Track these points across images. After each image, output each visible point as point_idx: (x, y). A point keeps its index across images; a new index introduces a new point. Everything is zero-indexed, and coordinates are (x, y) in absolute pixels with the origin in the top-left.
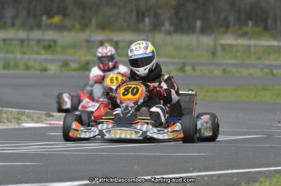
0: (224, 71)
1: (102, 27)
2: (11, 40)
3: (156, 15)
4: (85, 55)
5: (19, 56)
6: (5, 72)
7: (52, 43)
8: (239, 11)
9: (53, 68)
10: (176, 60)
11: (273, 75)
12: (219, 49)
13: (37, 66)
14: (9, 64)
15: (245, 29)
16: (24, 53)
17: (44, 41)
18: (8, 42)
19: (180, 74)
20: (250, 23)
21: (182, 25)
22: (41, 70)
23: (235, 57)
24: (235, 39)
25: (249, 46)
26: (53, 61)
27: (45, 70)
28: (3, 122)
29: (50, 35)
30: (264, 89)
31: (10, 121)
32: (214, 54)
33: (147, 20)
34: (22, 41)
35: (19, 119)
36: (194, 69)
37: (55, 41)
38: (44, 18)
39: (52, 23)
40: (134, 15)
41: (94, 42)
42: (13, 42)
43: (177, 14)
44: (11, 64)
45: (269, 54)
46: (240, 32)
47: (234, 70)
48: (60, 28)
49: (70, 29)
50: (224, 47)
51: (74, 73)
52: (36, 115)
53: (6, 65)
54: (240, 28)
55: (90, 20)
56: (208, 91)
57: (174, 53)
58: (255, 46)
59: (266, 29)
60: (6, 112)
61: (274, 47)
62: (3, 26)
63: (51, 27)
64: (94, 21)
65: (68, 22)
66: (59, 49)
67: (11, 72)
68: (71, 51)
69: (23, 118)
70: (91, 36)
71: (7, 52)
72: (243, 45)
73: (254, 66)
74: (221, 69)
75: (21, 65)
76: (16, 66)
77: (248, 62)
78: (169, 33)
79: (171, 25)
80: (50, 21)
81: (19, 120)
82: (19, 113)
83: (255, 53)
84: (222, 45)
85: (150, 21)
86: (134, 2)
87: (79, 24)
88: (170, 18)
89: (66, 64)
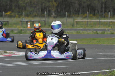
0: (77, 32)
1: (27, 16)
3: (49, 11)
4: (20, 27)
8: (83, 7)
11: (97, 33)
12: (75, 23)
15: (85, 15)
17: (4, 21)
20: (88, 12)
23: (82, 27)
24: (82, 20)
25: (88, 22)
29: (6, 19)
30: (94, 39)
32: (73, 26)
33: (45, 12)
36: (65, 32)
37: (8, 22)
38: (4, 12)
39: (7, 14)
40: (40, 10)
41: (24, 21)
45: (96, 25)
46: (84, 16)
47: (81, 32)
48: (10, 16)
49: (14, 17)
51: (15, 34)
52: (0, 52)
55: (23, 13)
58: (90, 22)
59: (94, 15)
61: (98, 22)
63: (6, 16)
65: (13, 14)
66: (10, 25)
68: (15, 26)
70: (22, 20)
72: (85, 22)
73: (89, 30)
74: (76, 31)
77: (87, 28)
78: (55, 17)
79: (55, 14)
80: (6, 14)
83: (90, 25)
84: (76, 22)
85: (46, 13)
86: (40, 5)
87: (18, 14)
88: (55, 11)
89: (12, 31)
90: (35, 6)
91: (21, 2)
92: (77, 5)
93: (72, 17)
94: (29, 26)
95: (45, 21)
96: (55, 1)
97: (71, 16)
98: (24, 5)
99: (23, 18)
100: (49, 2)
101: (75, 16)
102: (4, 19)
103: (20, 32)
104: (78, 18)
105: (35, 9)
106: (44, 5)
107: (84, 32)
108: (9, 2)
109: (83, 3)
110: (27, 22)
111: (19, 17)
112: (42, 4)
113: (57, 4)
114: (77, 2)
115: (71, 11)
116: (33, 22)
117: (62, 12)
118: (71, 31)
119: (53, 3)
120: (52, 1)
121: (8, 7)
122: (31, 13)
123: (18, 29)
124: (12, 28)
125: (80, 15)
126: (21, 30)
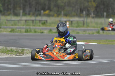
1: (66, 15)
2: (28, 20)
3: (88, 10)
5: (31, 27)
6: (26, 33)
9: (46, 32)
10: (96, 29)
13: (39, 31)
14: (27, 30)
16: (34, 26)
17: (42, 21)
18: (27, 21)
19: (98, 34)
21: (98, 14)
26: (46, 29)
27: (42, 33)
28: (25, 54)
29: (44, 18)
31: (28, 54)
33: (84, 12)
34: (33, 21)
36: (103, 33)
37: (47, 21)
38: (42, 11)
40: (79, 10)
41: (63, 21)
42: (29, 21)
43: (96, 10)
48: (48, 15)
49: (53, 16)
51: (54, 34)
53: (27, 31)
55: (61, 12)
56: (109, 41)
57: (95, 26)
60: (26, 50)
62: (25, 14)
63: (45, 15)
65: (52, 13)
66: (48, 24)
67: (28, 33)
68: (53, 25)
71: (27, 25)
75: (33, 31)
76: (30, 31)
78: (93, 18)
79: (94, 14)
86: (79, 5)
87: (56, 14)
88: (94, 12)
89: (51, 30)
90: (74, 5)
95: (83, 21)
96: (94, 1)
98: (63, 4)
99: (61, 17)
100: (88, 2)
105: (74, 8)
113: (95, 4)
115: (109, 12)
116: (72, 21)
120: (91, 1)
124: (50, 27)
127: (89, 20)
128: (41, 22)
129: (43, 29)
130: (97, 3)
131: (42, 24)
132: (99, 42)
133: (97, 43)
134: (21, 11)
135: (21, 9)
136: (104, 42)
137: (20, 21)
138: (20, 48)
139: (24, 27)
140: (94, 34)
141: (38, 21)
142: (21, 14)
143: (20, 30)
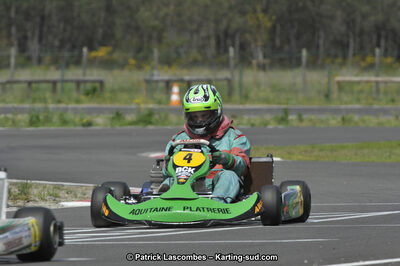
0: (343, 119)
1: (167, 62)
2: (38, 82)
4: (146, 103)
5: (51, 106)
6: (32, 128)
7: (97, 85)
8: (362, 33)
9: (100, 121)
10: (275, 106)
12: (335, 88)
13: (77, 120)
14: (37, 117)
15: (369, 59)
16: (59, 102)
17: (85, 82)
18: (34, 85)
19: (281, 127)
20: (377, 51)
21: (281, 57)
22: (84, 125)
23: (358, 100)
24: (357, 75)
25: (377, 83)
26: (100, 111)
27: (89, 124)
28: (34, 200)
29: (94, 74)
31: (43, 199)
32: (327, 96)
33: (231, 50)
34: (54, 83)
35: (56, 196)
36: (301, 119)
37: (101, 83)
38: (85, 50)
39: (95, 58)
40: (213, 42)
42: (44, 86)
43: (272, 40)
44: (41, 117)
46: (363, 64)
47: (356, 118)
48: (108, 64)
49: (122, 66)
50: (341, 86)
51: (129, 127)
52: (80, 190)
53: (34, 119)
54: (363, 58)
55: (151, 52)
56: (321, 150)
57: (271, 96)
58: (386, 82)
60: (37, 186)
62: (26, 61)
63: (92, 62)
64: (156, 53)
65: (117, 55)
66: (107, 95)
67: (41, 128)
68: (125, 96)
69: (62, 194)
70: (152, 75)
71: (34, 100)
72: (367, 82)
73: (385, 112)
74: (339, 119)
75: (56, 118)
76: (48, 120)
77: (376, 106)
78: (262, 67)
79: (265, 57)
80: (94, 54)
81: (56, 198)
82: (55, 187)
83: (386, 93)
84: (339, 82)
85: (235, 52)
86: (212, 25)
87: (135, 58)
88: (264, 46)
89: (118, 115)
90: (195, 27)
91: (147, 14)
92: (338, 26)
93: (322, 67)
94: (175, 98)
95: (229, 81)
96: (265, 11)
97: (320, 61)
98: (157, 23)
99: (153, 68)
100: (243, 13)
101: (333, 62)
102: (88, 72)
103: (147, 119)
104: (344, 70)
105: (195, 37)
106: (225, 23)
107: (366, 118)
108: (103, 14)
109: (359, 19)
110: (168, 85)
111: (139, 67)
112: (217, 22)
113: (270, 20)
114: (339, 13)
115: (318, 47)
116: (189, 83)
117: (286, 48)
118: (323, 117)
119: (257, 18)
120: (255, 11)
121: (101, 31)
122: (182, 51)
123: (138, 110)
124: (117, 105)
125: (350, 58)
126: (151, 113)
127: (250, 76)
128: (82, 86)
129: (90, 111)
130: (274, 18)
131: (87, 94)
132: (289, 153)
133: (282, 157)
134: (13, 51)
135: (10, 45)
136: (306, 151)
137: (8, 86)
138: (15, 181)
139: (26, 105)
140: (270, 127)
141: (73, 86)
142: (13, 61)
143: (10, 116)
